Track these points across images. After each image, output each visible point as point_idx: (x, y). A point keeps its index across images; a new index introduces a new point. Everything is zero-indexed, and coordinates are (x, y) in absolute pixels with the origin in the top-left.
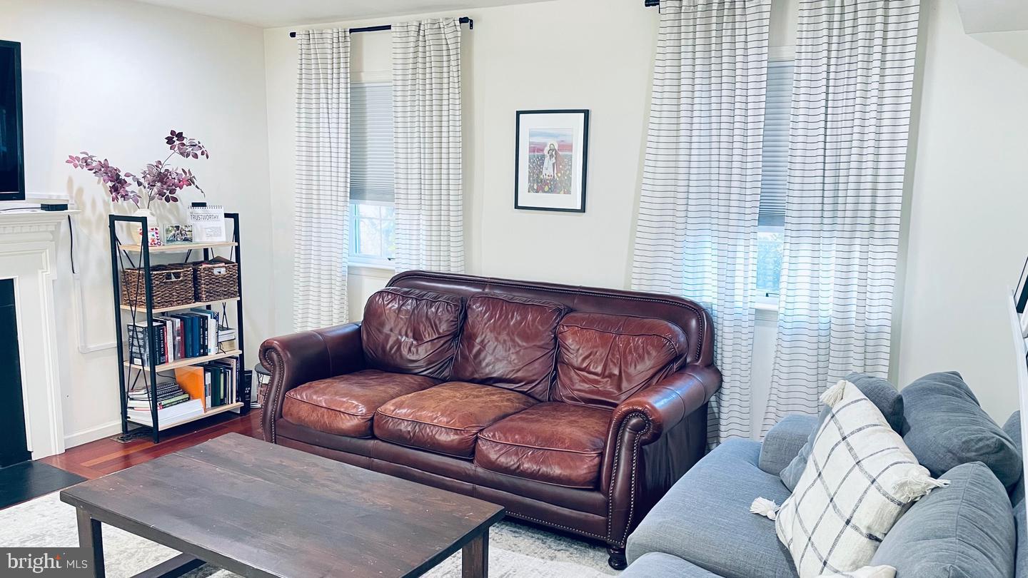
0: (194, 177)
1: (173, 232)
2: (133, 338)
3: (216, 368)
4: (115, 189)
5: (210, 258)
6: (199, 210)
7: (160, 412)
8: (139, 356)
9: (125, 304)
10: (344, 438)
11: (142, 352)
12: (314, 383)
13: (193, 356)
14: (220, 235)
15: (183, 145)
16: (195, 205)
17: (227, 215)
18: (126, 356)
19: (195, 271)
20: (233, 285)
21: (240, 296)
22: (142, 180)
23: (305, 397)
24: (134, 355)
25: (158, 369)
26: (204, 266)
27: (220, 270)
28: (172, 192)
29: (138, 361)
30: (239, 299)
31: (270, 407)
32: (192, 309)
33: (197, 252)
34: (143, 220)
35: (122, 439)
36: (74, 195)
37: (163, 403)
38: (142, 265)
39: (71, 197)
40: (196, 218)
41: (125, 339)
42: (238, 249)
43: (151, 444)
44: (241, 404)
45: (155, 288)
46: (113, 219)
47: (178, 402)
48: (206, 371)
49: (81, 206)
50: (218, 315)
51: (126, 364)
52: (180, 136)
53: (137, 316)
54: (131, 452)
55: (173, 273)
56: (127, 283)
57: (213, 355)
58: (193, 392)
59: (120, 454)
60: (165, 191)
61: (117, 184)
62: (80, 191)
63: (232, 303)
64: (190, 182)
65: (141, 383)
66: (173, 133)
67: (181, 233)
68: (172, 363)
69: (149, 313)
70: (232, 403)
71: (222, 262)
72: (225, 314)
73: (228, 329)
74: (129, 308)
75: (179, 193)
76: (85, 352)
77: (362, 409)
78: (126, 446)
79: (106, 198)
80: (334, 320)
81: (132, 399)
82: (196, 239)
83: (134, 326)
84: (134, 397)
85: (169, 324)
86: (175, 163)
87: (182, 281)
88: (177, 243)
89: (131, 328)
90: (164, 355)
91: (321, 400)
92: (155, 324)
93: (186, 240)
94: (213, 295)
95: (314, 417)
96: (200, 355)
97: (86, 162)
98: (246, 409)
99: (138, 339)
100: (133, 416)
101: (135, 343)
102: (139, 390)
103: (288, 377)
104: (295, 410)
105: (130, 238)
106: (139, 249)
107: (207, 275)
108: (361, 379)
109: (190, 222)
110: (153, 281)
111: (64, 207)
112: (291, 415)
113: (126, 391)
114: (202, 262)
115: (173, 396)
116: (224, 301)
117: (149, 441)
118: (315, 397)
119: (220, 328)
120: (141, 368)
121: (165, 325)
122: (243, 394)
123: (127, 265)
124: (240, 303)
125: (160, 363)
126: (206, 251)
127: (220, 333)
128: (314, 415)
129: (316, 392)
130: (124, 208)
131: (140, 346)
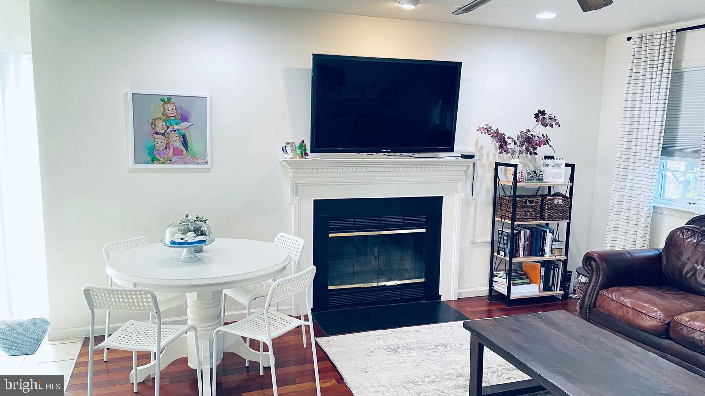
0: (549, 139)
1: (532, 174)
2: (501, 238)
3: (548, 265)
4: (501, 147)
5: (552, 193)
6: (549, 161)
7: (512, 287)
8: (503, 250)
9: (498, 217)
10: (642, 333)
11: (505, 248)
12: (622, 288)
13: (535, 255)
14: (561, 178)
15: (545, 118)
16: (546, 157)
17: (567, 165)
18: (496, 248)
19: (543, 200)
20: (565, 213)
21: (570, 220)
22: (517, 141)
23: (614, 297)
24: (500, 249)
25: (514, 260)
26: (548, 198)
27: (559, 201)
28: (535, 149)
29: (502, 253)
30: (568, 221)
31: (587, 299)
32: (537, 225)
33: (544, 188)
34: (515, 166)
35: (488, 299)
36: (478, 149)
37: (514, 282)
38: (512, 194)
39: (477, 151)
40: (546, 165)
41: (496, 238)
42: (572, 188)
43: (505, 307)
44: (563, 293)
45: (517, 209)
46: (497, 164)
47: (523, 284)
48: (542, 266)
49: (481, 156)
50: (554, 231)
51: (495, 254)
52: (543, 113)
53: (505, 225)
54: (493, 308)
55: (529, 201)
56: (501, 204)
57: (547, 256)
58: (533, 279)
59: (485, 308)
60: (530, 148)
61: (502, 142)
62: (482, 147)
63: (563, 224)
64: (546, 142)
65: (502, 267)
66: (539, 111)
67: (536, 175)
68: (521, 258)
69: (512, 224)
70: (556, 291)
71: (560, 196)
72: (557, 230)
73: (558, 241)
74: (500, 220)
75: (539, 150)
76: (474, 243)
77: (660, 315)
78: (489, 304)
79: (495, 151)
80: (637, 245)
81: (496, 276)
82: (545, 180)
83: (502, 231)
84: (498, 275)
85: (523, 232)
86: (538, 130)
87: (534, 206)
88: (533, 181)
89: (500, 232)
90: (518, 252)
91: (628, 302)
92: (515, 232)
93: (539, 180)
94: (552, 217)
95: (620, 313)
96: (540, 256)
97: (487, 130)
98: (566, 297)
99: (504, 239)
100: (496, 287)
101: (502, 242)
102: (500, 271)
103: (602, 280)
104: (606, 304)
105: (505, 176)
106: (510, 184)
107: (550, 203)
108: (660, 292)
109: (543, 168)
110: (517, 205)
111: (472, 157)
112: (603, 307)
113: (493, 270)
114: (546, 195)
115: (520, 279)
116: (558, 222)
117: (503, 304)
118: (622, 299)
119: (554, 240)
120: (504, 258)
121: (521, 233)
122: (565, 285)
123: (502, 193)
124: (569, 225)
125: (515, 257)
126: (550, 188)
127: (554, 243)
128: (621, 311)
129: (623, 295)
130: (505, 158)
131: (504, 244)
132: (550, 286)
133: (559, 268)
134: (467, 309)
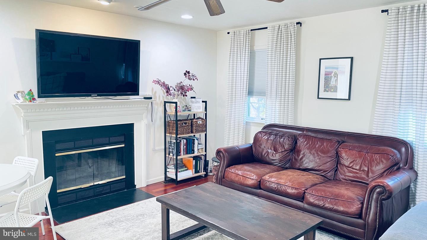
0: (193, 87)
1: (185, 108)
2: (170, 146)
3: (196, 158)
4: (167, 92)
5: (196, 118)
6: (193, 99)
7: (178, 174)
8: (172, 152)
9: (168, 134)
10: (248, 188)
11: (173, 151)
12: (236, 166)
13: (190, 154)
14: (200, 109)
15: (190, 75)
16: (192, 98)
17: (203, 102)
18: (167, 152)
19: (192, 122)
20: (204, 128)
21: (206, 132)
22: (175, 89)
23: (233, 171)
24: (170, 152)
25: (179, 157)
26: (195, 120)
27: (200, 122)
28: (185, 93)
29: (171, 154)
30: (206, 133)
31: (219, 174)
32: (189, 136)
33: (191, 115)
34: (176, 103)
35: (165, 183)
36: (153, 94)
37: (179, 170)
38: (175, 119)
39: (153, 95)
40: (192, 102)
41: (167, 146)
42: (206, 114)
43: (175, 186)
44: (205, 173)
45: (179, 128)
46: (165, 102)
47: (184, 171)
48: (194, 159)
49: (156, 98)
50: (198, 139)
51: (167, 155)
52: (189, 72)
53: (172, 138)
54: (168, 188)
55: (184, 123)
56: (169, 126)
57: (196, 154)
58: (188, 167)
59: (163, 189)
60: (183, 92)
61: (168, 90)
62: (156, 92)
63: (203, 134)
64: (192, 89)
65: (172, 162)
66: (186, 71)
67: (187, 108)
68: (183, 156)
69: (176, 137)
70: (202, 172)
71: (200, 119)
72: (200, 138)
73: (201, 144)
74: (169, 135)
75: (187, 93)
76: (154, 150)
77: (255, 177)
78: (165, 186)
79: (163, 95)
80: (240, 143)
81: (168, 168)
82: (192, 111)
83: (171, 141)
84: (169, 168)
85: (182, 141)
86: (186, 82)
87: (187, 126)
88: (186, 111)
89: (170, 142)
90: (180, 153)
91: (240, 173)
92: (178, 141)
93: (189, 110)
94: (198, 131)
95: (237, 179)
96: (192, 153)
97: (158, 82)
98: (206, 175)
99: (172, 146)
100: (169, 175)
101: (171, 148)
102: (171, 165)
103: (226, 163)
104: (229, 176)
105: (171, 109)
106: (174, 113)
107: (196, 124)
108: (254, 165)
109: (190, 104)
110: (178, 125)
111: (151, 98)
112: (228, 177)
113: (167, 165)
114: (193, 119)
115: (182, 168)
116: (200, 134)
117: (174, 184)
118: (237, 171)
119: (199, 144)
120: (172, 157)
121: (181, 141)
122: (205, 169)
123: (169, 119)
124: (206, 135)
125: (179, 156)
126: (194, 115)
127: (199, 145)
128: (237, 178)
129: (237, 170)
130: (170, 99)
131: (172, 149)
132: (198, 170)
133: (202, 159)
134: (153, 191)
